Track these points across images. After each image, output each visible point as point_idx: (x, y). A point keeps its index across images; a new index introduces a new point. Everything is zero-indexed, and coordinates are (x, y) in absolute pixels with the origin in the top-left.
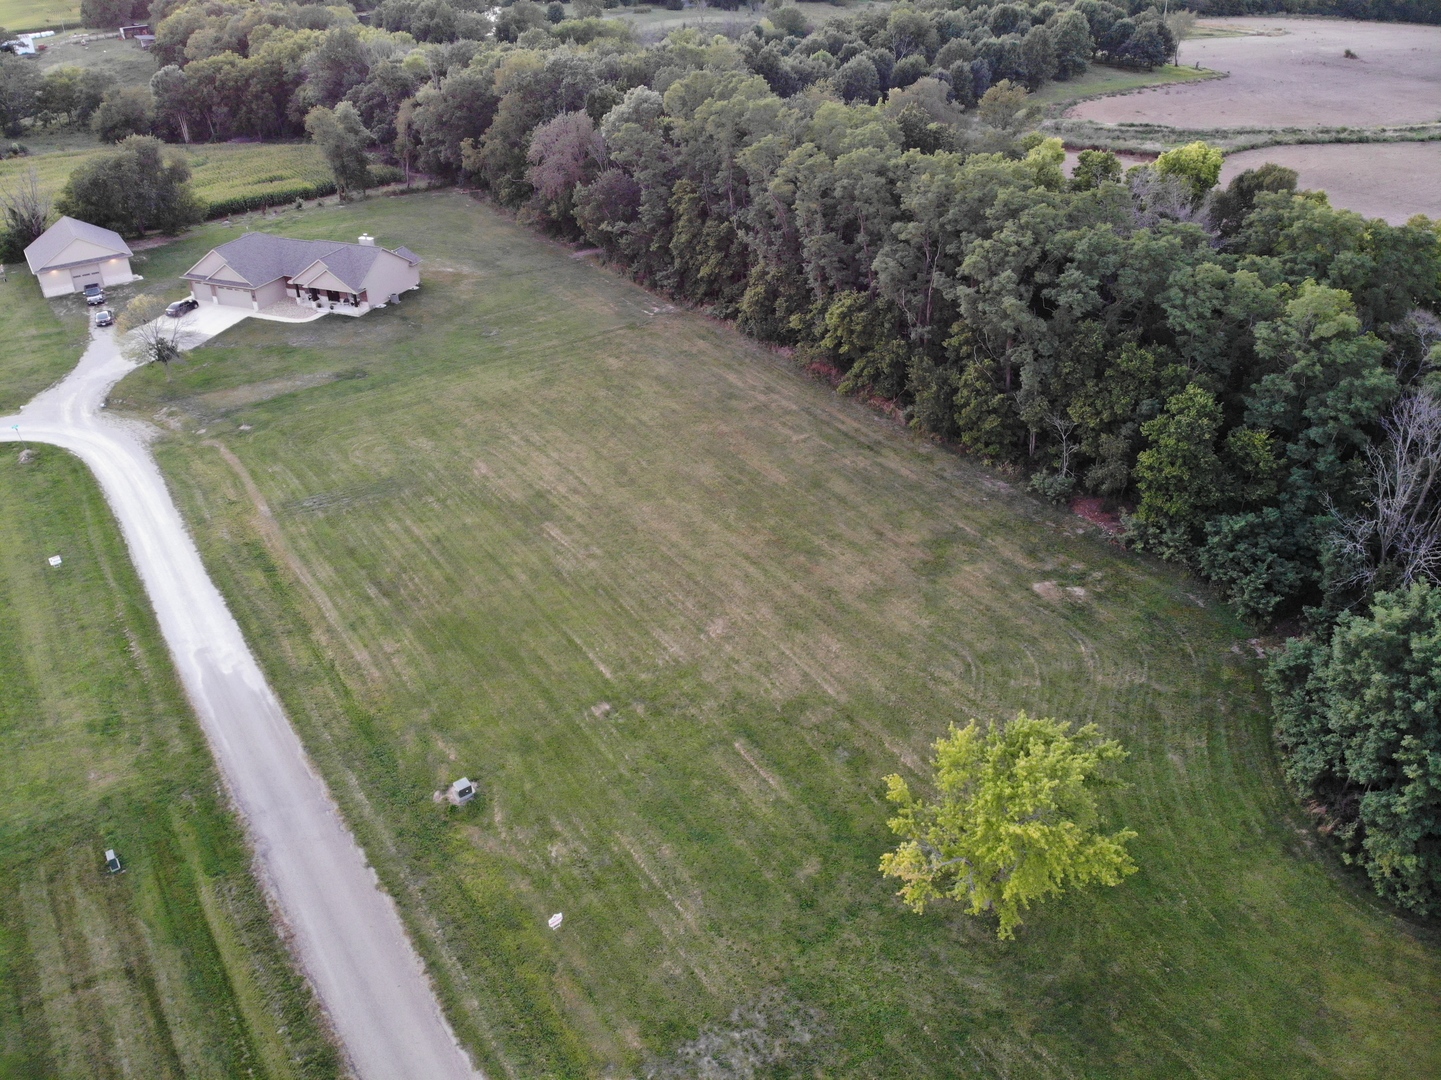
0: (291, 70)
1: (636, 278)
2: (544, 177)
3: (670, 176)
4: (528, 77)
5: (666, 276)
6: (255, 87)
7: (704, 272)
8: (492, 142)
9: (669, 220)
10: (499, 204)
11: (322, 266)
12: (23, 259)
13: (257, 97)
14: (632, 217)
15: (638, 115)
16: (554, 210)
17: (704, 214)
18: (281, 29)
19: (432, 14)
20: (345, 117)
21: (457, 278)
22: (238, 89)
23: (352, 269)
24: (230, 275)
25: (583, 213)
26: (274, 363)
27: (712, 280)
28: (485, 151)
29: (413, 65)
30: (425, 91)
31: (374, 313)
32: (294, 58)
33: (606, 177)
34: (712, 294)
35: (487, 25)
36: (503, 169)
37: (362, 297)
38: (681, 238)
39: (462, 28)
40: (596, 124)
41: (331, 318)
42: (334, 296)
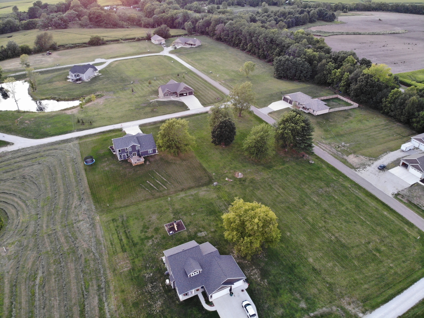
0: (175, 17)
1: (228, 45)
2: (217, 32)
3: (233, 32)
4: (216, 19)
5: (232, 44)
6: (169, 19)
7: (236, 43)
8: (211, 28)
9: (232, 37)
10: (211, 37)
11: (191, 41)
12: (151, 39)
13: (169, 21)
14: (229, 37)
15: (230, 24)
16: (218, 37)
17: (237, 36)
18: (171, 9)
19: (197, 8)
20: (190, 24)
21: (205, 44)
22: (166, 20)
23: (194, 41)
24: (180, 42)
25: (222, 37)
26: (186, 51)
27: (237, 44)
28: (209, 29)
29: (198, 17)
30: (201, 21)
31: (196, 47)
32: (175, 15)
33: (225, 32)
34: (237, 46)
35: (205, 9)
36: (211, 31)
37: (195, 45)
38: (234, 39)
39: (202, 10)
40: (225, 25)
41: (191, 47)
42: (191, 45)
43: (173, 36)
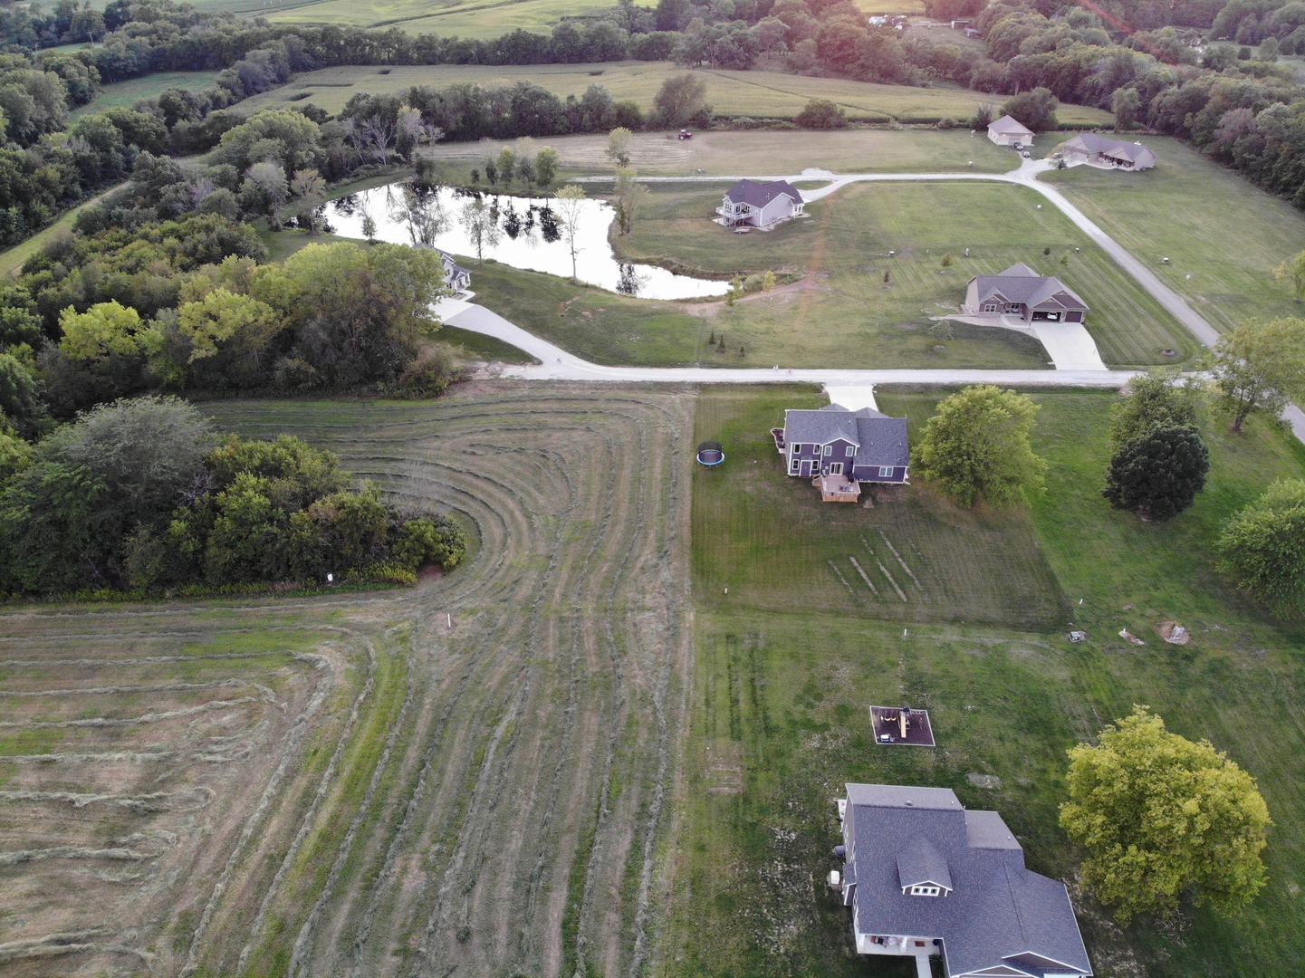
0: (1085, 66)
1: (1253, 180)
2: (1223, 134)
3: (1280, 141)
4: (1228, 91)
5: (1265, 182)
6: (1064, 73)
7: (1284, 179)
8: (1202, 116)
9: (1275, 158)
10: (1195, 145)
11: (1122, 149)
12: (987, 129)
13: (1063, 78)
14: (1260, 154)
15: (1276, 115)
16: (1222, 149)
17: (1292, 157)
18: (1078, 42)
19: (1167, 45)
20: (1131, 95)
21: (1170, 168)
22: (1054, 73)
23: (1133, 152)
24: (1083, 147)
25: (1235, 151)
26: (1095, 178)
27: (1288, 184)
28: (1196, 120)
29: (1166, 76)
30: (1174, 89)
31: (1134, 171)
32: (1088, 60)
33: (1251, 137)
34: (1284, 190)
35: (1196, 55)
36: (1202, 129)
37: (1131, 164)
38: (1277, 165)
39: (1184, 57)
40: (1255, 116)
41: (1117, 170)
42: (1120, 162)
43: (1062, 128)
